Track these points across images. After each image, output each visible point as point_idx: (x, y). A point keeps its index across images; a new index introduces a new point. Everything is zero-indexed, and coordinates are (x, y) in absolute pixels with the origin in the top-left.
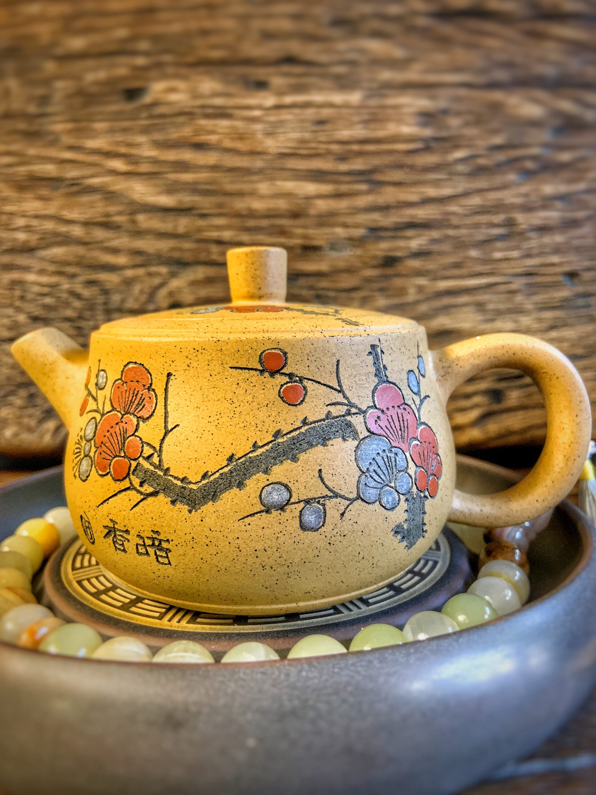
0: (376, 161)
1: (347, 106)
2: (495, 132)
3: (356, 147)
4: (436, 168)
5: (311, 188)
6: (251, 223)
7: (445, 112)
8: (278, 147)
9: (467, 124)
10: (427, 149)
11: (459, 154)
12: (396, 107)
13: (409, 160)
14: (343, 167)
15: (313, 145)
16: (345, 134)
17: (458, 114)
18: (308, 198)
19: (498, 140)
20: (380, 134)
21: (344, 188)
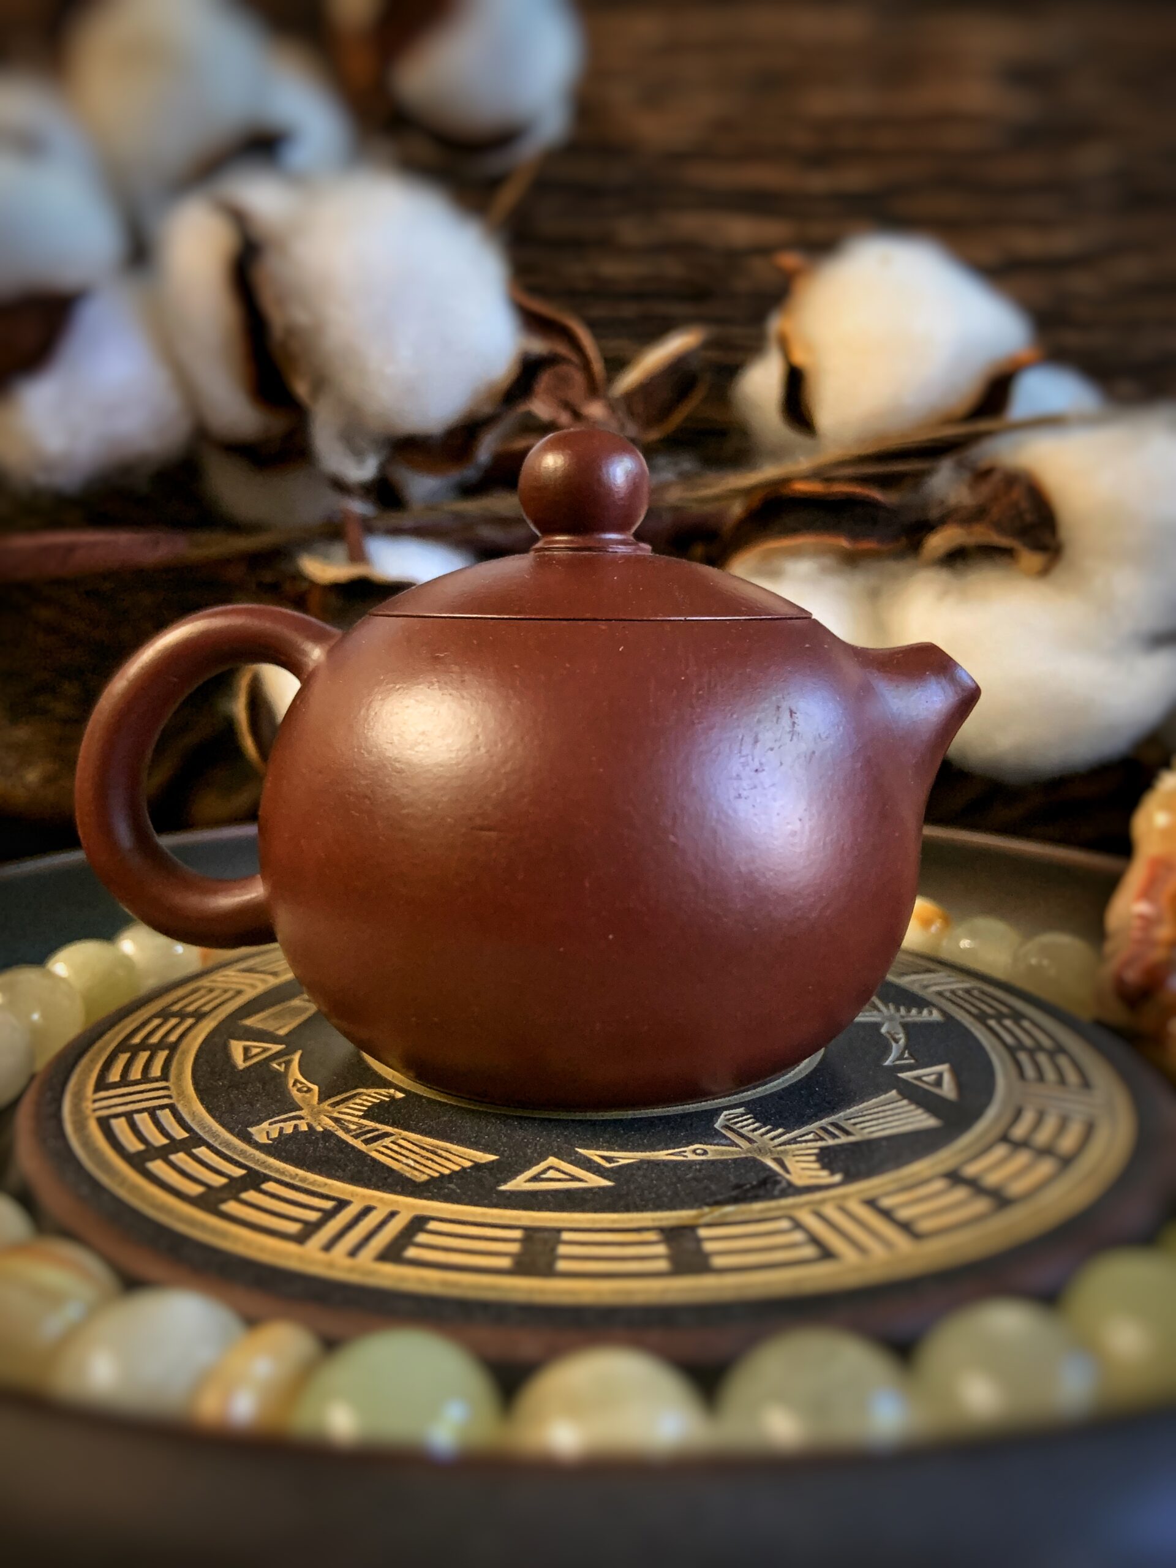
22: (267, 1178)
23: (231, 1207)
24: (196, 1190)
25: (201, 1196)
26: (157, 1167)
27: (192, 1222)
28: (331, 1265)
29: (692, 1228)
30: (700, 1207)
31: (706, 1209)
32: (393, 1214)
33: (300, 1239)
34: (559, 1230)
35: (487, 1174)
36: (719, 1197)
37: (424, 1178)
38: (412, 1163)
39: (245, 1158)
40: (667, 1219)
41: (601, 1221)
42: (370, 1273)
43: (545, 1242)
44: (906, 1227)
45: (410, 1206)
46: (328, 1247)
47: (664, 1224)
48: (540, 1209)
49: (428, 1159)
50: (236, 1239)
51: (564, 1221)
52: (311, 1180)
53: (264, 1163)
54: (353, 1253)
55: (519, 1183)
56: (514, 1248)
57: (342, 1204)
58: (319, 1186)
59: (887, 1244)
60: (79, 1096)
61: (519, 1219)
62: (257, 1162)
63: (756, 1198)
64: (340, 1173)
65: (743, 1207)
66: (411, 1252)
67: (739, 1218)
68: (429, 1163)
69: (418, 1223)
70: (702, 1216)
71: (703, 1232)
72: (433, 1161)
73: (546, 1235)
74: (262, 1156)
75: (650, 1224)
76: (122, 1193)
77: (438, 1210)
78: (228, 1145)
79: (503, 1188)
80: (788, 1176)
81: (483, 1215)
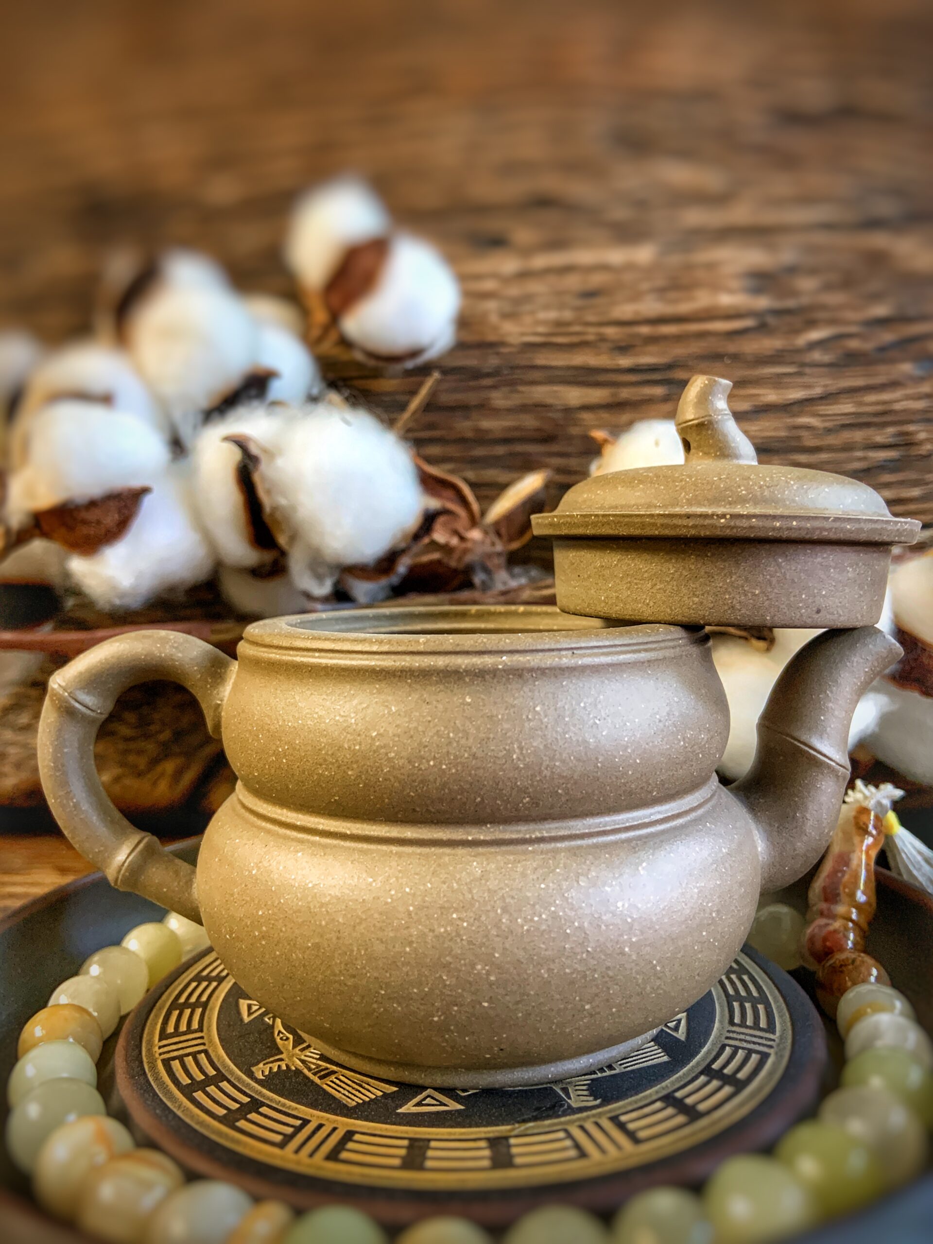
0: (679, 351)
1: (630, 267)
2: (876, 297)
3: (645, 330)
4: (776, 358)
5: (574, 396)
6: (480, 452)
7: (792, 270)
8: (523, 334)
9: (828, 287)
10: (763, 328)
11: (815, 335)
12: (711, 266)
13: (732, 347)
14: (625, 362)
15: (577, 328)
16: (626, 310)
17: (813, 271)
18: (568, 411)
19: (881, 310)
20: (684, 308)
21: (625, 393)
22: (263, 1104)
23: (242, 1124)
24: (222, 1112)
25: (225, 1115)
26: (199, 1095)
27: (220, 1134)
28: (298, 1163)
29: (506, 1138)
30: (513, 1124)
31: (517, 1125)
32: (335, 1129)
33: (282, 1145)
34: (429, 1140)
35: (390, 1101)
36: (526, 1117)
37: (354, 1103)
38: (347, 1093)
39: (249, 1089)
40: (493, 1132)
41: (455, 1134)
42: (319, 1168)
43: (420, 1148)
44: (632, 1136)
45: (345, 1123)
46: (297, 1151)
47: (491, 1135)
48: (419, 1126)
49: (357, 1090)
50: (245, 1145)
51: (432, 1133)
52: (288, 1105)
53: (260, 1093)
54: (311, 1155)
55: (409, 1108)
56: (403, 1152)
57: (306, 1122)
58: (293, 1110)
59: (619, 1147)
60: (150, 1043)
61: (407, 1132)
62: (257, 1092)
63: (548, 1117)
64: (305, 1101)
65: (539, 1123)
66: (344, 1155)
67: (536, 1131)
68: (357, 1093)
69: (349, 1136)
70: (513, 1130)
71: (513, 1141)
72: (359, 1092)
73: (421, 1144)
74: (259, 1088)
75: (483, 1136)
76: (179, 1113)
77: (361, 1126)
78: (239, 1079)
79: (399, 1111)
80: (569, 1101)
81: (386, 1129)
